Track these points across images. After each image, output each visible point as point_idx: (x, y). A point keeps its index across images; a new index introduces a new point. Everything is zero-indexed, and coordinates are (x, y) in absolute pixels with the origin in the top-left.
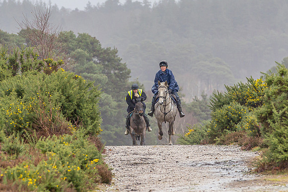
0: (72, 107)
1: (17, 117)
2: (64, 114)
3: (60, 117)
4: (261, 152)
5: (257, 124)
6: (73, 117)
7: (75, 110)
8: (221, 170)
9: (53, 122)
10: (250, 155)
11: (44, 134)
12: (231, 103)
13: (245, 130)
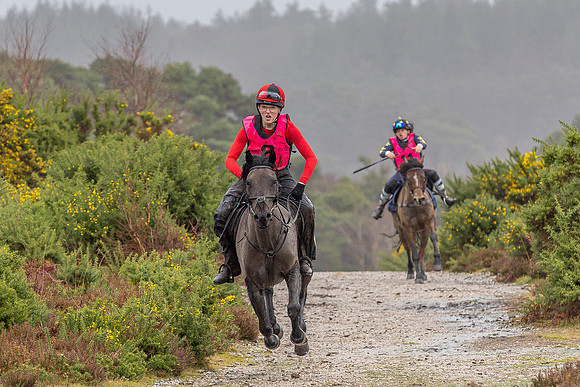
0: (187, 199)
1: (86, 218)
2: (172, 213)
3: (165, 217)
4: (533, 285)
5: (527, 235)
6: (189, 218)
7: (193, 206)
8: (459, 318)
9: (152, 226)
10: (512, 290)
11: (135, 249)
12: (478, 196)
13: (503, 245)
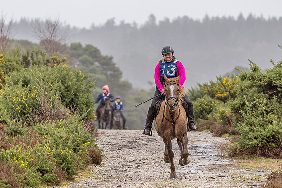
0: (70, 96)
1: (22, 104)
2: (63, 102)
3: (58, 103)
4: (230, 138)
6: (71, 104)
7: (73, 99)
9: (53, 108)
13: (216, 119)
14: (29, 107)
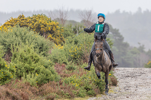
1: (74, 53)
14: (78, 55)
